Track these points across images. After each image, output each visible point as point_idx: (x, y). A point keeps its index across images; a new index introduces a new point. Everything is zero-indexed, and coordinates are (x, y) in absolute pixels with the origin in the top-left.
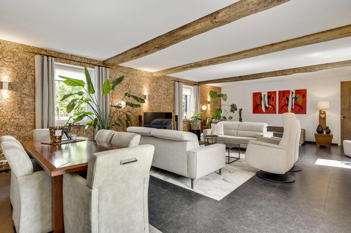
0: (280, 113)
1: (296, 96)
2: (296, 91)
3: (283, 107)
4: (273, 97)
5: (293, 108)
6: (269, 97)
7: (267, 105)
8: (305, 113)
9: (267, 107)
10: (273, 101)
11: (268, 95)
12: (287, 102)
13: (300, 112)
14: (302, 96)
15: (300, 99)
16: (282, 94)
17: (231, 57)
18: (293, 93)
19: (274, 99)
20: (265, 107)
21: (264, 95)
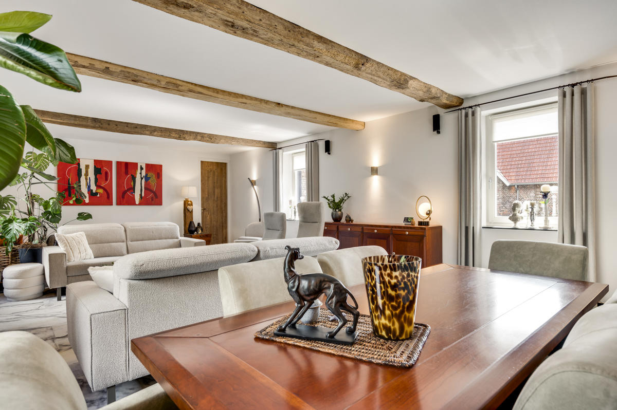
0: (119, 203)
1: (146, 175)
2: (147, 165)
3: (124, 193)
4: (106, 173)
5: (143, 195)
6: (97, 171)
7: (94, 188)
8: (160, 203)
9: (94, 191)
10: (106, 180)
11: (95, 166)
12: (132, 183)
13: (153, 202)
14: (155, 176)
15: (153, 181)
16: (123, 169)
17: (219, 96)
18: (142, 169)
19: (107, 176)
20: (88, 191)
21: (87, 167)
